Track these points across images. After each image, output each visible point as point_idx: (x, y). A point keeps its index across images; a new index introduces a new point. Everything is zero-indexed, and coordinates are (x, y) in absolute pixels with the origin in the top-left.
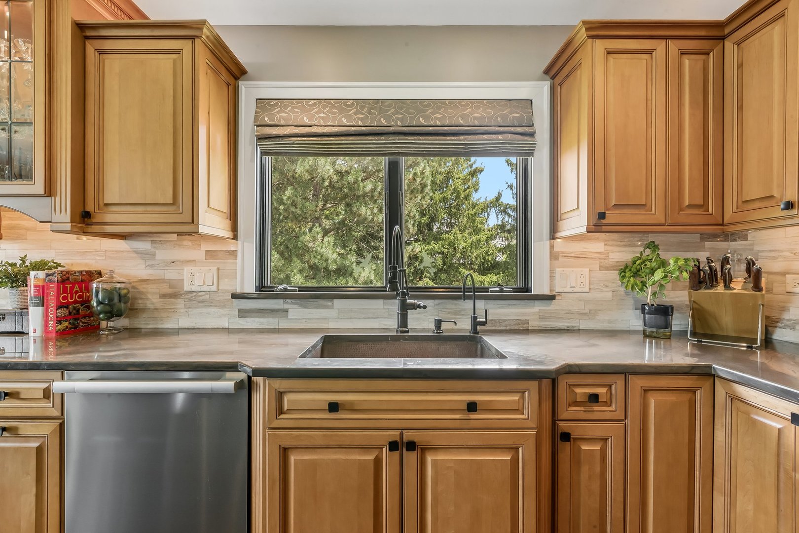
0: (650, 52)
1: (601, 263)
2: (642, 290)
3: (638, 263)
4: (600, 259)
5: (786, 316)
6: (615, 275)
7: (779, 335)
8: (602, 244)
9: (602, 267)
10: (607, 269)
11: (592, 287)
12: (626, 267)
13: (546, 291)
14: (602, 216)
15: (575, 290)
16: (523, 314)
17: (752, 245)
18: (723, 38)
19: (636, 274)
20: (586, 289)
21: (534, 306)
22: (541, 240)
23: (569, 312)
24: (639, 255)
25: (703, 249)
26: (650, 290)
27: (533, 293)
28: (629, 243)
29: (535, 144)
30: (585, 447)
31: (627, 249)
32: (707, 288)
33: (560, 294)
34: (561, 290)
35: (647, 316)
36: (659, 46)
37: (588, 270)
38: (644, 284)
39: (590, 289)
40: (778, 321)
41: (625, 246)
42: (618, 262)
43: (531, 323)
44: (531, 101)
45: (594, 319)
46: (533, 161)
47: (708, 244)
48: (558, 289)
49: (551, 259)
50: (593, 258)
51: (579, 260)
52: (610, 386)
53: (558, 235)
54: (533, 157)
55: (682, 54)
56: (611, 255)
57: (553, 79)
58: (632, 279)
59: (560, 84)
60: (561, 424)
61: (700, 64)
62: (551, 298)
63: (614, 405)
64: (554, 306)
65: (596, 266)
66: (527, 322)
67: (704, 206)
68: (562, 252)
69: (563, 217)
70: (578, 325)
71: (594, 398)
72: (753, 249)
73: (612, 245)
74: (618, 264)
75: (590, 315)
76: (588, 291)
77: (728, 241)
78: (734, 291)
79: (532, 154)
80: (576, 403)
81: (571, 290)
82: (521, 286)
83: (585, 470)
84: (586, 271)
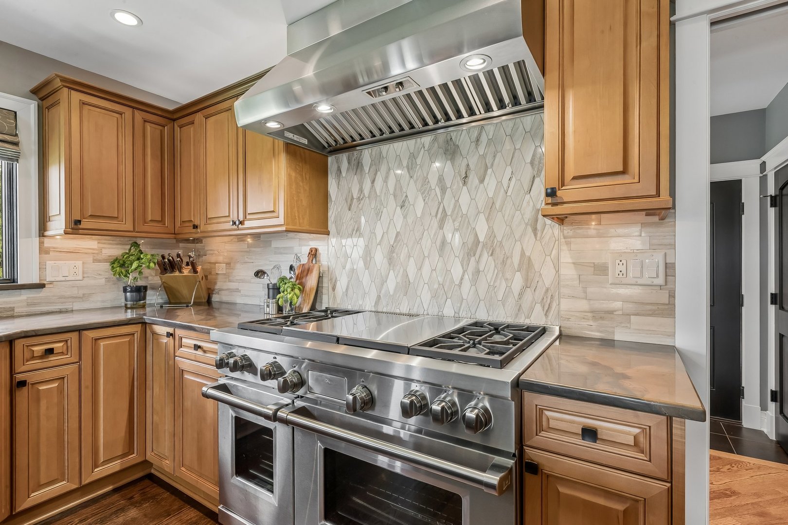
0: (121, 114)
1: (95, 257)
2: (126, 276)
3: (125, 257)
4: (93, 253)
5: (217, 287)
6: (107, 266)
7: (215, 298)
8: (96, 242)
9: (96, 260)
10: (99, 261)
11: (85, 275)
12: (117, 259)
13: (36, 280)
14: (78, 222)
15: (67, 279)
16: (7, 302)
17: (204, 246)
18: (174, 120)
19: (122, 265)
20: (80, 277)
21: (21, 295)
22: (29, 236)
23: (61, 297)
24: (128, 252)
25: (178, 248)
26: (131, 277)
27: (19, 283)
28: (120, 242)
29: (20, 153)
30: (42, 387)
31: (119, 246)
32: (170, 273)
33: (51, 283)
34: (52, 279)
35: (128, 294)
36: (128, 112)
37: (81, 262)
38: (127, 272)
39: (84, 277)
40: (213, 290)
41: (117, 244)
42: (110, 256)
43: (16, 310)
44: (15, 113)
45: (88, 300)
46: (18, 167)
47: (181, 245)
48: (49, 278)
49: (40, 253)
50: (86, 253)
51: (73, 254)
52: (67, 341)
53: (47, 233)
54: (18, 163)
55: (145, 121)
56: (104, 251)
57: (42, 100)
58: (118, 269)
59: (48, 108)
60: (18, 376)
61: (158, 132)
62: (41, 286)
63: (69, 354)
64: (43, 293)
65: (90, 259)
66: (12, 309)
67: (162, 221)
68: (54, 248)
69: (51, 219)
70: (71, 306)
71: (50, 351)
72: (204, 249)
73: (104, 243)
74: (111, 258)
75: (84, 297)
76: (81, 278)
77: (194, 243)
78: (184, 274)
79: (17, 161)
80: (33, 358)
81: (63, 279)
82: (8, 277)
83: (43, 404)
84: (79, 263)
